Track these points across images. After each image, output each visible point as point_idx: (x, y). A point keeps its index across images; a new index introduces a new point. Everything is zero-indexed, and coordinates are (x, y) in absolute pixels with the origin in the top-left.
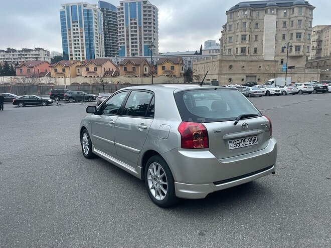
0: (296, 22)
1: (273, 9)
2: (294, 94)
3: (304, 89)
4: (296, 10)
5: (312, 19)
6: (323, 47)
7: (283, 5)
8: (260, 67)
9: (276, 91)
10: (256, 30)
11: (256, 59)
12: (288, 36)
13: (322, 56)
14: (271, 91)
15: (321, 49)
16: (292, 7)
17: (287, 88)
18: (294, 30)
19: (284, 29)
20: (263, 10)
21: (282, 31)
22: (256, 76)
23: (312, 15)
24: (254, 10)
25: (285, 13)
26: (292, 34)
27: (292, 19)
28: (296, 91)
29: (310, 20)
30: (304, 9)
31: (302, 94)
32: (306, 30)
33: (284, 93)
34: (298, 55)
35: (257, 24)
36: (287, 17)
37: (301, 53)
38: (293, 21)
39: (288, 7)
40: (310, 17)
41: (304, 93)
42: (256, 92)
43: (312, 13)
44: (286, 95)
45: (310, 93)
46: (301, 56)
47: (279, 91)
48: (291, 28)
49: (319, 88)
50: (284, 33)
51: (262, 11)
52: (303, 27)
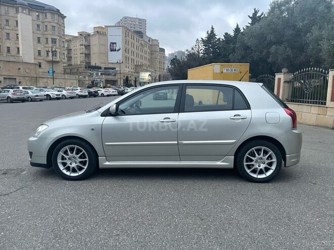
0: (49, 28)
1: (25, 8)
2: (72, 98)
3: (80, 94)
4: (49, 15)
5: (64, 27)
6: (72, 55)
7: (35, 7)
8: (19, 69)
9: (57, 95)
10: (7, 27)
11: (14, 60)
12: (43, 40)
13: (73, 64)
14: (51, 95)
15: (71, 57)
16: (44, 11)
17: (66, 92)
18: (48, 34)
19: (38, 32)
20: (14, 7)
21: (36, 33)
22: (16, 79)
23: (63, 23)
24: (4, 5)
25: (38, 16)
26: (47, 39)
27: (46, 24)
28: (74, 95)
29: (63, 28)
30: (56, 16)
31: (79, 98)
32: (60, 37)
33: (64, 97)
34: (56, 60)
35: (7, 21)
36: (40, 20)
37: (58, 59)
38: (46, 26)
39: (41, 11)
40: (62, 25)
41: (80, 97)
42: (37, 96)
43: (64, 21)
44: (66, 99)
45: (85, 97)
46: (58, 62)
47: (60, 95)
48: (46, 33)
49: (92, 92)
50: (38, 36)
51: (12, 8)
52: (57, 33)
